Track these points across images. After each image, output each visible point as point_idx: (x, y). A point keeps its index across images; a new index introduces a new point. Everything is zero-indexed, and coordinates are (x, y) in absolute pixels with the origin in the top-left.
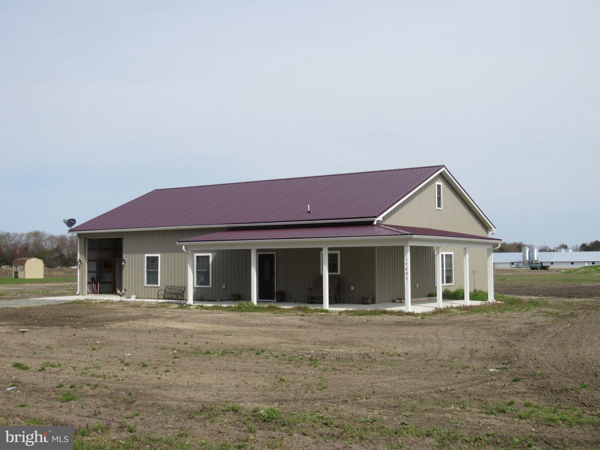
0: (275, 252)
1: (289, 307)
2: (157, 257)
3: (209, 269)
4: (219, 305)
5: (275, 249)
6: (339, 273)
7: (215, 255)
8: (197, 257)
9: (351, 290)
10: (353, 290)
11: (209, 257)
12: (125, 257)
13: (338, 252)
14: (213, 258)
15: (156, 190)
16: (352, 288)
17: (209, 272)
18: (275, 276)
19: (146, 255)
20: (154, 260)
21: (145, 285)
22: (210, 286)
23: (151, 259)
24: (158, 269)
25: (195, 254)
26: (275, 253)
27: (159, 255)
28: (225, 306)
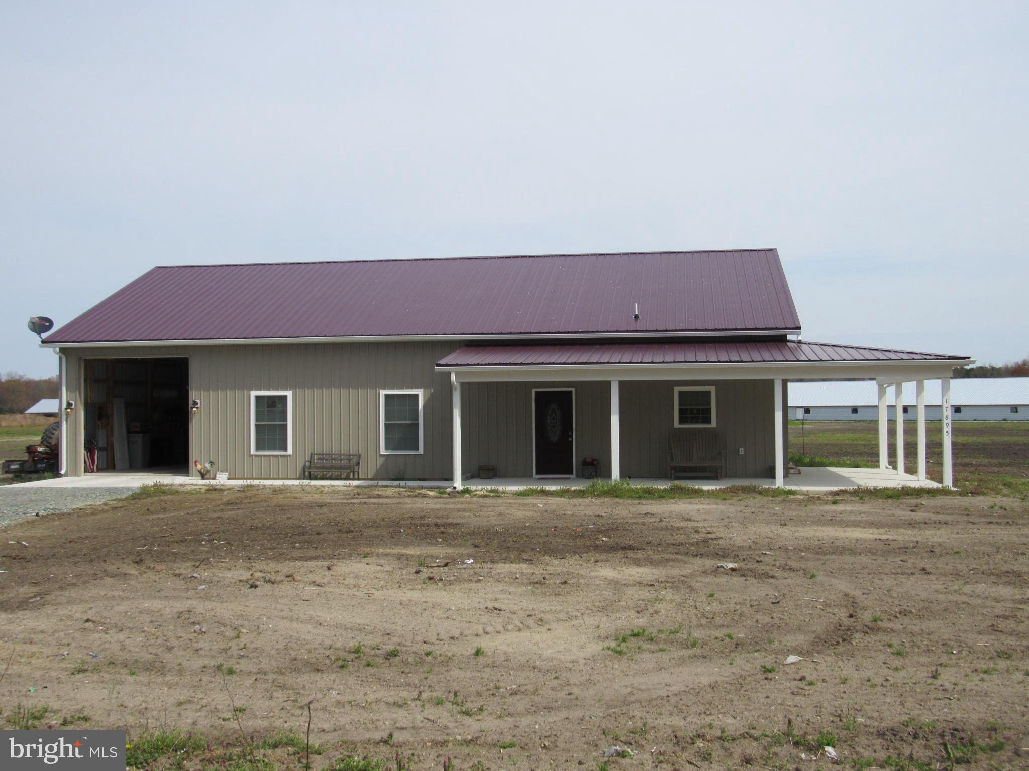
0: (572, 387)
1: (714, 488)
2: (285, 398)
3: (417, 418)
4: (539, 488)
5: (573, 382)
6: (714, 424)
7: (432, 394)
8: (387, 397)
9: (740, 453)
10: (742, 455)
11: (416, 396)
12: (194, 395)
13: (713, 389)
14: (427, 398)
15: (159, 267)
16: (742, 451)
17: (417, 425)
18: (574, 432)
19: (254, 393)
20: (275, 402)
21: (253, 451)
22: (421, 451)
23: (268, 401)
24: (286, 420)
25: (381, 391)
26: (573, 389)
27: (289, 394)
28: (553, 488)
